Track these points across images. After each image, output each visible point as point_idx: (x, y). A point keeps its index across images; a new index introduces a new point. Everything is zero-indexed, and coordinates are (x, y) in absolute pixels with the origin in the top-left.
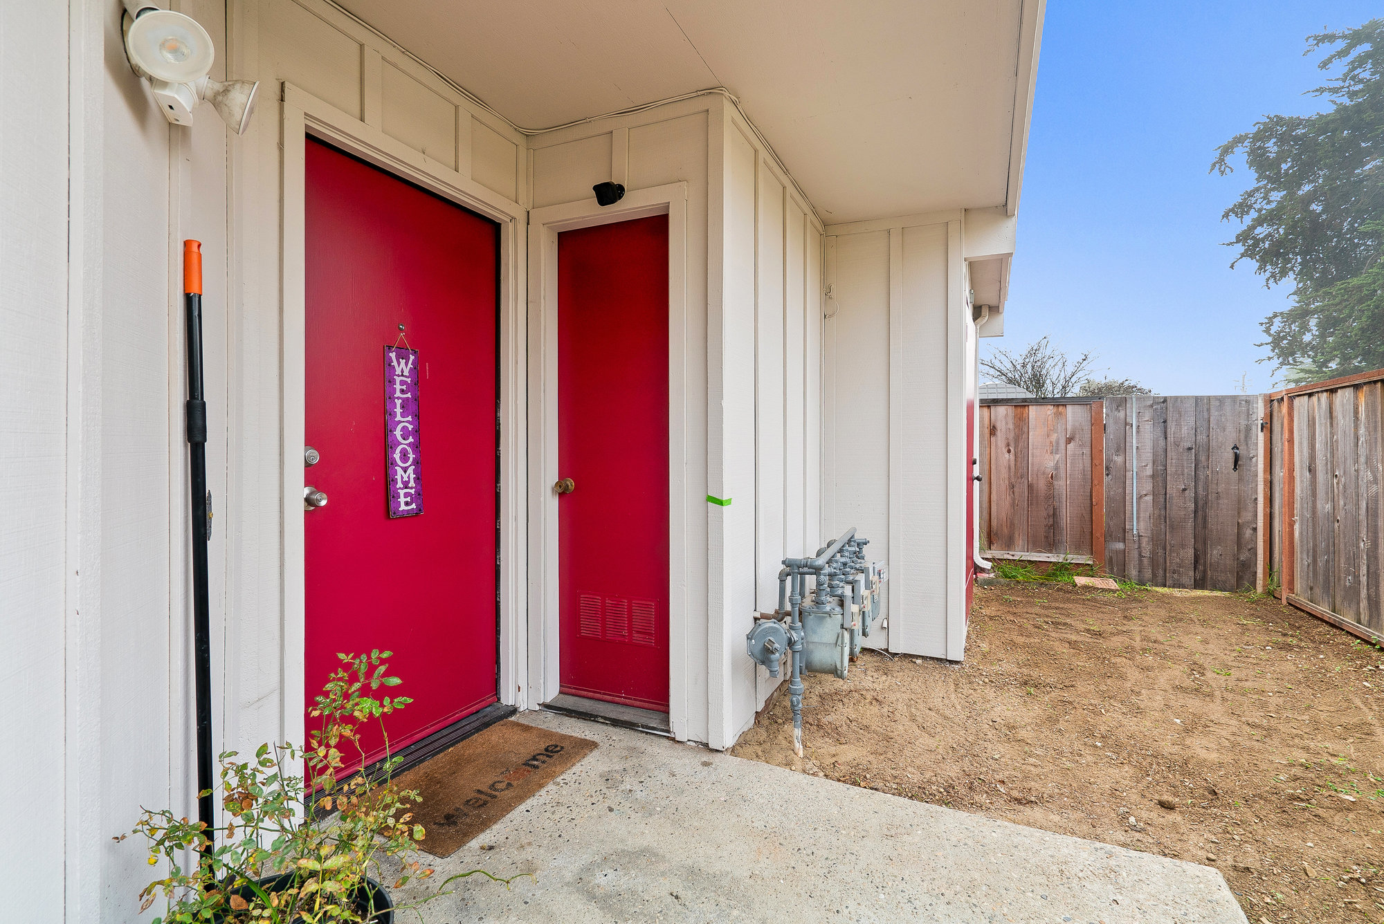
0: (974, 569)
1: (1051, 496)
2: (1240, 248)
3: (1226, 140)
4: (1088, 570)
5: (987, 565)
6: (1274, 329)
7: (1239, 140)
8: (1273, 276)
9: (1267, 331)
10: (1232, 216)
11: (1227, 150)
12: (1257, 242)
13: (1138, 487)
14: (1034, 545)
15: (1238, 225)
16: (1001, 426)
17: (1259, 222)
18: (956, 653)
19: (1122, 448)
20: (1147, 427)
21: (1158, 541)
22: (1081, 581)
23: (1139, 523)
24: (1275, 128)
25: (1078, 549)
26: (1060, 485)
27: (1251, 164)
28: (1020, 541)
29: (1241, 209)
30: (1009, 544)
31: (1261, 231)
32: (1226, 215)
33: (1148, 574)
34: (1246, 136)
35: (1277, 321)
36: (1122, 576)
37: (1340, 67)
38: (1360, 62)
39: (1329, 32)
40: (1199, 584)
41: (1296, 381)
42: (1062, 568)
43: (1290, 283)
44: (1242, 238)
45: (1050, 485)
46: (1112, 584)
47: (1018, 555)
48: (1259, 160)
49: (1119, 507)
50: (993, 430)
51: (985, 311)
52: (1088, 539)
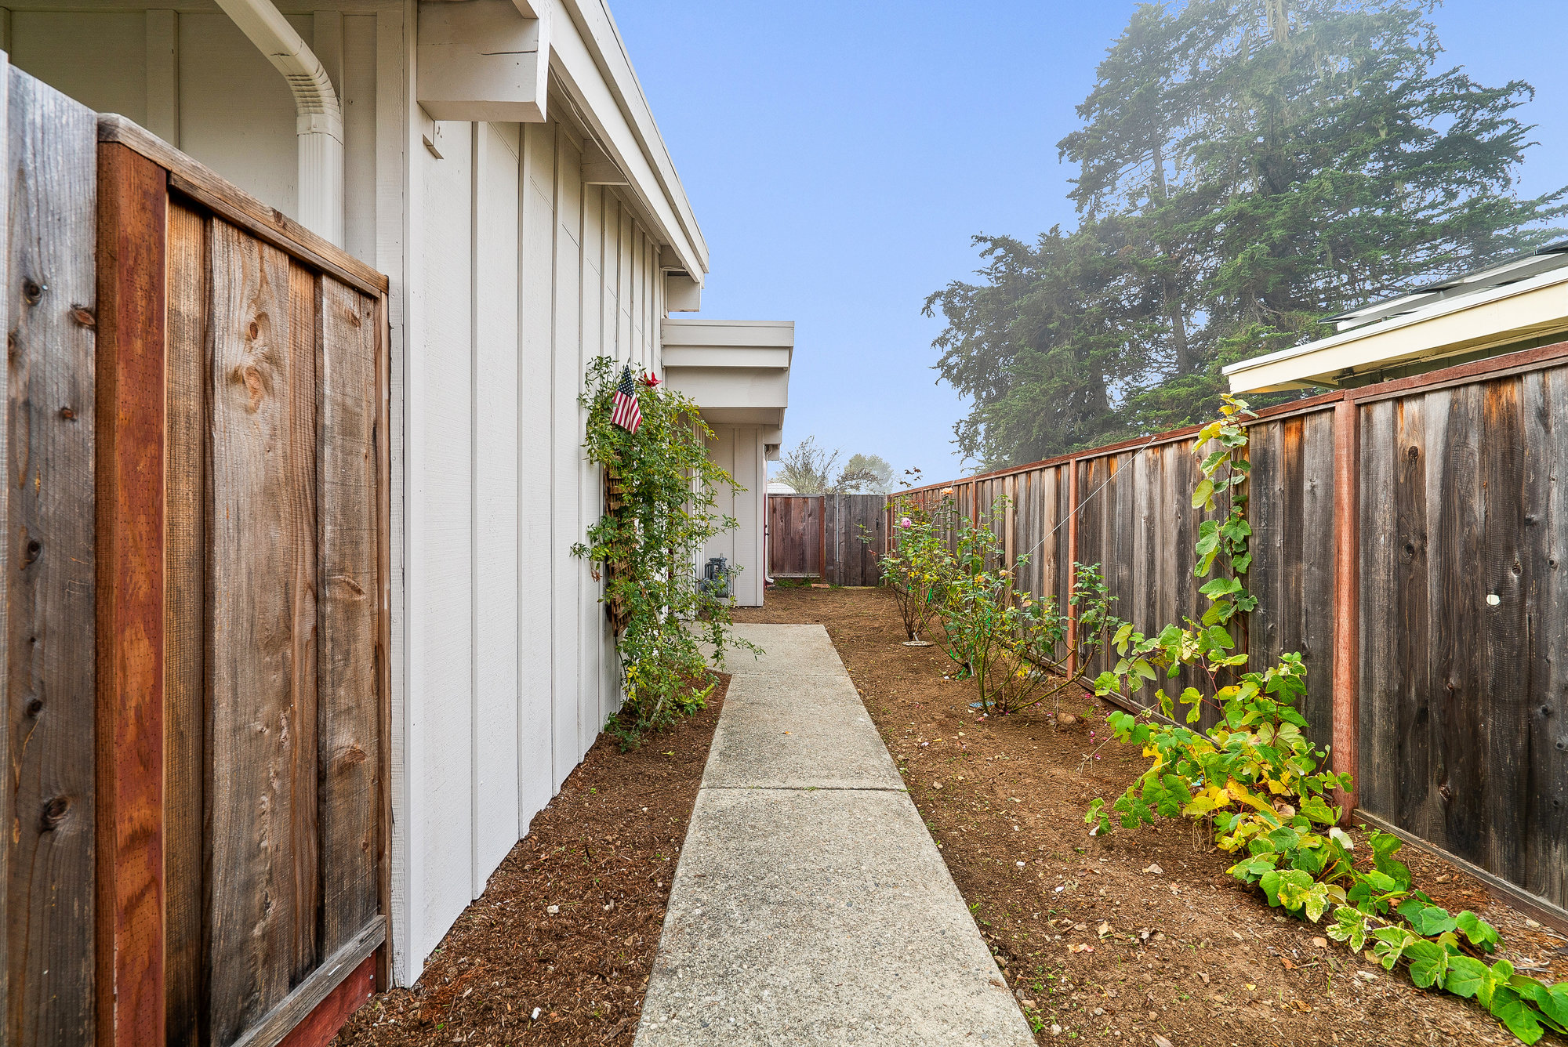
0: (766, 583)
1: (801, 544)
2: (939, 372)
3: (930, 294)
4: (817, 581)
5: (772, 581)
6: (961, 431)
7: (938, 295)
8: (963, 391)
9: (957, 432)
10: (937, 346)
11: (931, 301)
12: (950, 368)
13: (839, 539)
14: (794, 569)
15: (939, 353)
16: (778, 508)
17: (950, 355)
18: (760, 603)
19: (832, 520)
20: (843, 509)
21: (846, 564)
22: (813, 585)
23: (839, 558)
24: (958, 289)
25: (813, 570)
26: (807, 538)
27: (945, 312)
28: (787, 568)
29: (942, 341)
30: (782, 570)
31: (953, 360)
32: (934, 344)
33: (843, 580)
34: (942, 293)
35: (962, 425)
36: (832, 582)
37: (990, 260)
38: (999, 259)
39: (983, 235)
40: (863, 584)
41: (976, 469)
42: (807, 580)
43: (971, 398)
44: (941, 364)
45: (801, 538)
46: (827, 586)
47: (787, 575)
48: (950, 310)
49: (831, 550)
50: (774, 510)
51: (771, 448)
52: (818, 566)
